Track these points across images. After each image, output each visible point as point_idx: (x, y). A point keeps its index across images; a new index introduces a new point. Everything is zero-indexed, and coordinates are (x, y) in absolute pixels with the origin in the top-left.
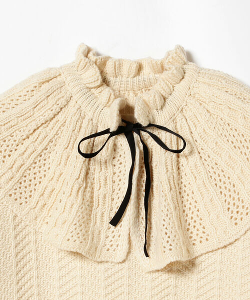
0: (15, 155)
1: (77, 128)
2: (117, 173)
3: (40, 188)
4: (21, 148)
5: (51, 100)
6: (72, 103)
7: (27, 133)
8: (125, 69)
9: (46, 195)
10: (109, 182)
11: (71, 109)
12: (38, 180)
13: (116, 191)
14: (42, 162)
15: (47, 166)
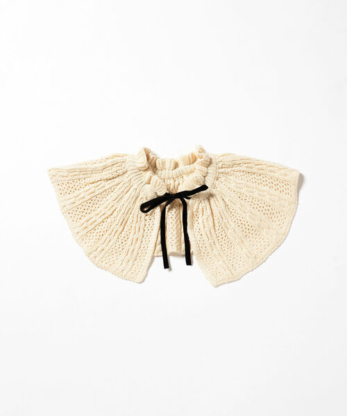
0: (82, 190)
1: (125, 192)
2: (147, 225)
3: (88, 217)
4: (87, 188)
5: (114, 169)
6: (126, 175)
7: (93, 180)
8: (167, 165)
9: (89, 222)
10: (142, 230)
11: (125, 178)
12: (89, 211)
13: (145, 237)
14: (96, 202)
15: (98, 205)
